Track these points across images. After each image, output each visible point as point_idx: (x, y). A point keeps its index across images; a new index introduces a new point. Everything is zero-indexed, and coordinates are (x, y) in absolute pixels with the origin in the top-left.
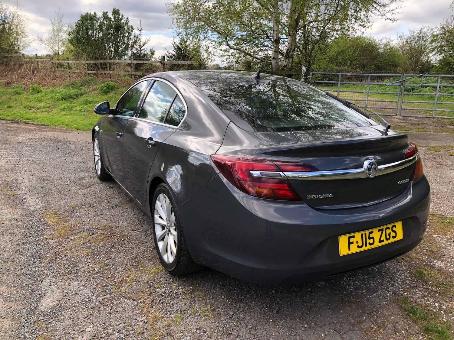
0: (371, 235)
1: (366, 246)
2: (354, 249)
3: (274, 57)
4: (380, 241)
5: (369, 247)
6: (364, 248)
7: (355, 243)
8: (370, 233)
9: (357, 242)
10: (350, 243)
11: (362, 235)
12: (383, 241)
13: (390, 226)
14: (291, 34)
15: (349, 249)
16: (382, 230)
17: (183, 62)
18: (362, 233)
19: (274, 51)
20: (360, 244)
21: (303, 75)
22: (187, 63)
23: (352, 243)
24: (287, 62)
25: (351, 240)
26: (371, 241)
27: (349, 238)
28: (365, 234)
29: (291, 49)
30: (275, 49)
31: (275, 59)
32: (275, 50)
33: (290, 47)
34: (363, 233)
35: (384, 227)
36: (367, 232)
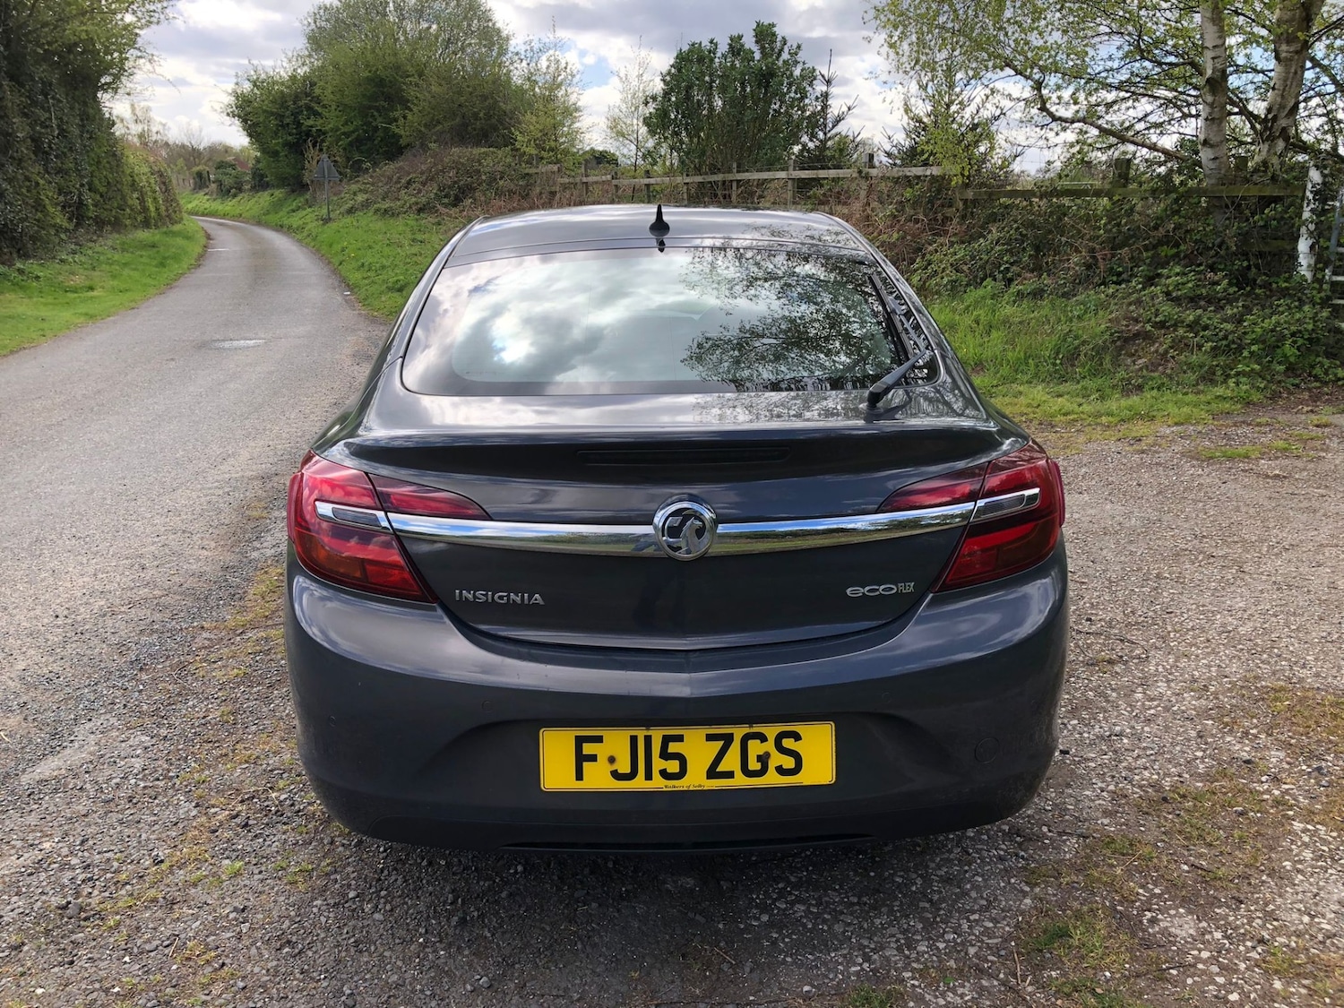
0: (673, 747)
1: (649, 776)
2: (598, 778)
3: (1205, 141)
4: (712, 773)
5: (658, 783)
6: (639, 783)
7: (603, 759)
8: (666, 740)
9: (612, 760)
10: (581, 759)
11: (634, 740)
12: (730, 775)
13: (771, 731)
14: (1283, 55)
15: (579, 776)
16: (728, 739)
17: (918, 171)
18: (634, 733)
19: (1206, 119)
20: (624, 766)
21: (1311, 197)
22: (928, 173)
23: (593, 758)
24: (1264, 153)
25: (588, 749)
26: (673, 767)
27: (580, 741)
28: (648, 740)
29: (1282, 107)
30: (1208, 109)
31: (1212, 146)
32: (1210, 114)
33: (1279, 99)
34: (641, 734)
35: (739, 732)
36: (657, 735)
